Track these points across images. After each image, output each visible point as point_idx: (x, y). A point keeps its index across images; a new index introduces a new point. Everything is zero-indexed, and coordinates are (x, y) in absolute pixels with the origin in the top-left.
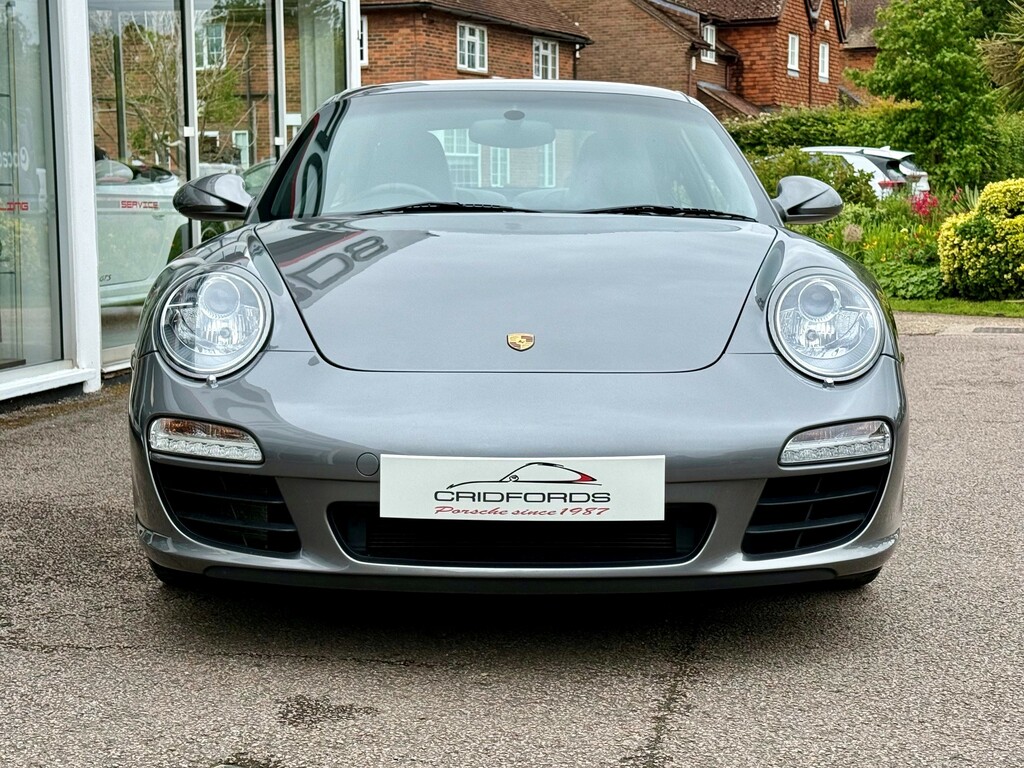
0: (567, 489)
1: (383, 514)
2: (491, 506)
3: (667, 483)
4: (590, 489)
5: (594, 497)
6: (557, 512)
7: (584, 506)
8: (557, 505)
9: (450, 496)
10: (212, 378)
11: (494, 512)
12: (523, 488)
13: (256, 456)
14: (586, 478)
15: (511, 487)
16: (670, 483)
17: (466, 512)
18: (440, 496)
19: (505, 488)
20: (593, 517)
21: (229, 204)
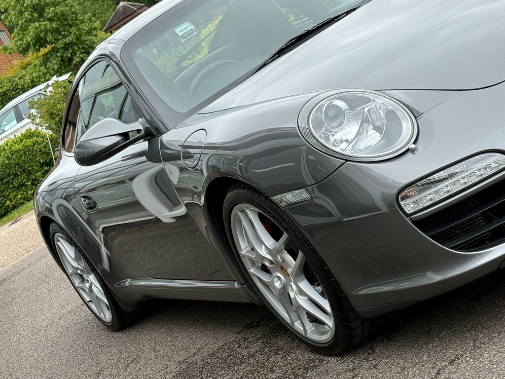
10: (411, 145)
21: (125, 135)
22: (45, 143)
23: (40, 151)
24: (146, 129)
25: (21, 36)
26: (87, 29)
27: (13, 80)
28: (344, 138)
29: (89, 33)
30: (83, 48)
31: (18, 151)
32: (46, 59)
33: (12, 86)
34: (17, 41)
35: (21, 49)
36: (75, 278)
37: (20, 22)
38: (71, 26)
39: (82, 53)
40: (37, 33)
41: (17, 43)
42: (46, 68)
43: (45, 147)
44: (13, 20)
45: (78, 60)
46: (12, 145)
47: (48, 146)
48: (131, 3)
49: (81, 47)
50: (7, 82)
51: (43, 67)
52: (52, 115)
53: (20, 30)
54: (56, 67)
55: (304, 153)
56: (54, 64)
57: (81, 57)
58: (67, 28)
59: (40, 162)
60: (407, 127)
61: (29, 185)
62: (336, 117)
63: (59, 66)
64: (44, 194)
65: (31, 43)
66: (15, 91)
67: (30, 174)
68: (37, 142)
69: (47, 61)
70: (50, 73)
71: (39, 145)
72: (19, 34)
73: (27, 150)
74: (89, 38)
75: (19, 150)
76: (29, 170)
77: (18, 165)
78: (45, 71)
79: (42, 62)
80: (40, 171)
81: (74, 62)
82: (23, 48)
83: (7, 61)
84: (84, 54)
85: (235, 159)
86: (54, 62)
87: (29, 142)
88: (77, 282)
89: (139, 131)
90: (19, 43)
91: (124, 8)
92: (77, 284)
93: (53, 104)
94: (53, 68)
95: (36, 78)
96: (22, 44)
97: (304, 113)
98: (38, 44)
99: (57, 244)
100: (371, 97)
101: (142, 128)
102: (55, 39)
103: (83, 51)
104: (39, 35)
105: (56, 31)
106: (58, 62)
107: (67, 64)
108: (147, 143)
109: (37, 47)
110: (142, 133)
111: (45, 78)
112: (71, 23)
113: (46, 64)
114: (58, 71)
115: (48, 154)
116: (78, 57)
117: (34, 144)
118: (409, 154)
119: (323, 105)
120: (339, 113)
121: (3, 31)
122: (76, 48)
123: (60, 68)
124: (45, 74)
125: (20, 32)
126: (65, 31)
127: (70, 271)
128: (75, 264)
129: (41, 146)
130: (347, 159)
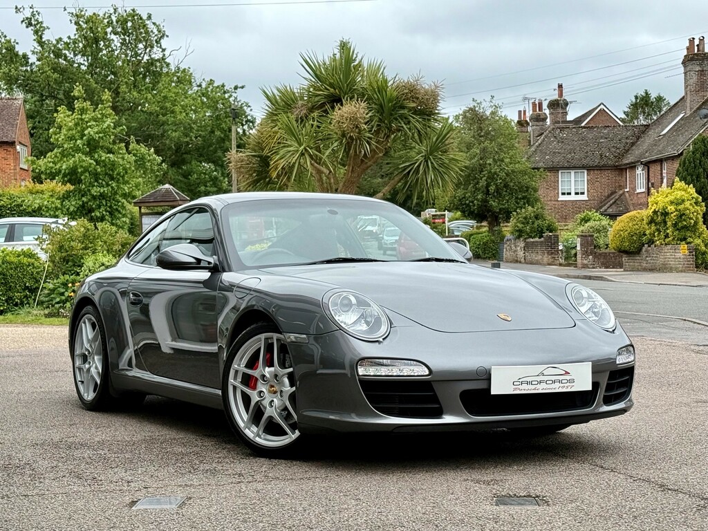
0: (560, 378)
1: (492, 393)
2: (533, 387)
3: (593, 373)
4: (568, 377)
5: (569, 381)
6: (557, 388)
7: (566, 385)
8: (557, 385)
9: (518, 383)
10: (381, 339)
11: (535, 389)
12: (545, 378)
13: (427, 372)
14: (567, 373)
15: (541, 378)
16: (594, 373)
17: (524, 390)
18: (515, 383)
19: (539, 379)
20: (569, 390)
21: (199, 261)
22: (40, 270)
23: (32, 275)
24: (216, 264)
25: (56, 160)
26: (127, 191)
27: (15, 199)
28: (344, 321)
29: (125, 196)
30: (110, 207)
31: (10, 263)
32: (66, 196)
33: (11, 204)
34: (50, 162)
35: (48, 171)
36: (79, 359)
37: (65, 146)
38: (112, 179)
39: (106, 211)
40: (76, 166)
41: (48, 164)
42: (62, 205)
43: (38, 273)
44: (60, 139)
45: (98, 214)
46: (7, 254)
47: (41, 274)
48: (177, 191)
49: (109, 205)
50: (8, 199)
51: (59, 201)
52: (61, 248)
53: (60, 153)
54: (72, 209)
55: (317, 318)
56: (72, 204)
57: (103, 214)
58: (107, 178)
59: (25, 284)
60: (384, 329)
61: (3, 300)
62: (346, 305)
63: (76, 209)
64: (91, 283)
65: (63, 172)
66: (11, 211)
67: (10, 290)
68: (33, 264)
69: (67, 198)
70: (63, 211)
71: (33, 268)
72: (56, 156)
73: (19, 266)
74: (124, 200)
75: (12, 262)
76: (11, 286)
77: (4, 275)
78: (59, 206)
79: (61, 196)
80: (21, 293)
81: (93, 214)
82: (51, 172)
83: (13, 178)
84: (108, 213)
85: (271, 303)
86: (73, 203)
87: (25, 260)
88: (78, 363)
89: (209, 263)
90: (51, 165)
91: (167, 190)
92: (77, 364)
93: (68, 238)
94: (69, 208)
95: (46, 207)
96: (52, 168)
97: (329, 294)
98: (68, 177)
99: (81, 325)
100: (371, 303)
101: (213, 262)
102: (90, 183)
103: (108, 209)
104: (77, 169)
105: (96, 176)
106: (77, 206)
107: (84, 212)
108: (210, 274)
109: (66, 179)
110: (212, 265)
111: (55, 213)
112: (115, 176)
113: (64, 201)
114: (71, 214)
115: (37, 281)
116: (100, 212)
117: (29, 265)
118: (377, 344)
119: (342, 295)
120: (350, 305)
121: (26, 146)
122: (104, 203)
123: (76, 212)
124: (57, 209)
125: (58, 154)
126: (103, 180)
127: (78, 352)
128: (87, 345)
129: (35, 271)
130: (341, 329)
